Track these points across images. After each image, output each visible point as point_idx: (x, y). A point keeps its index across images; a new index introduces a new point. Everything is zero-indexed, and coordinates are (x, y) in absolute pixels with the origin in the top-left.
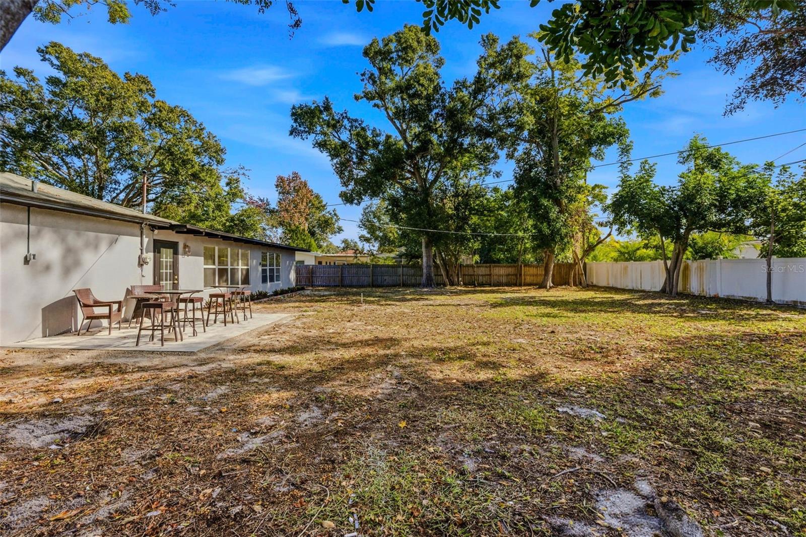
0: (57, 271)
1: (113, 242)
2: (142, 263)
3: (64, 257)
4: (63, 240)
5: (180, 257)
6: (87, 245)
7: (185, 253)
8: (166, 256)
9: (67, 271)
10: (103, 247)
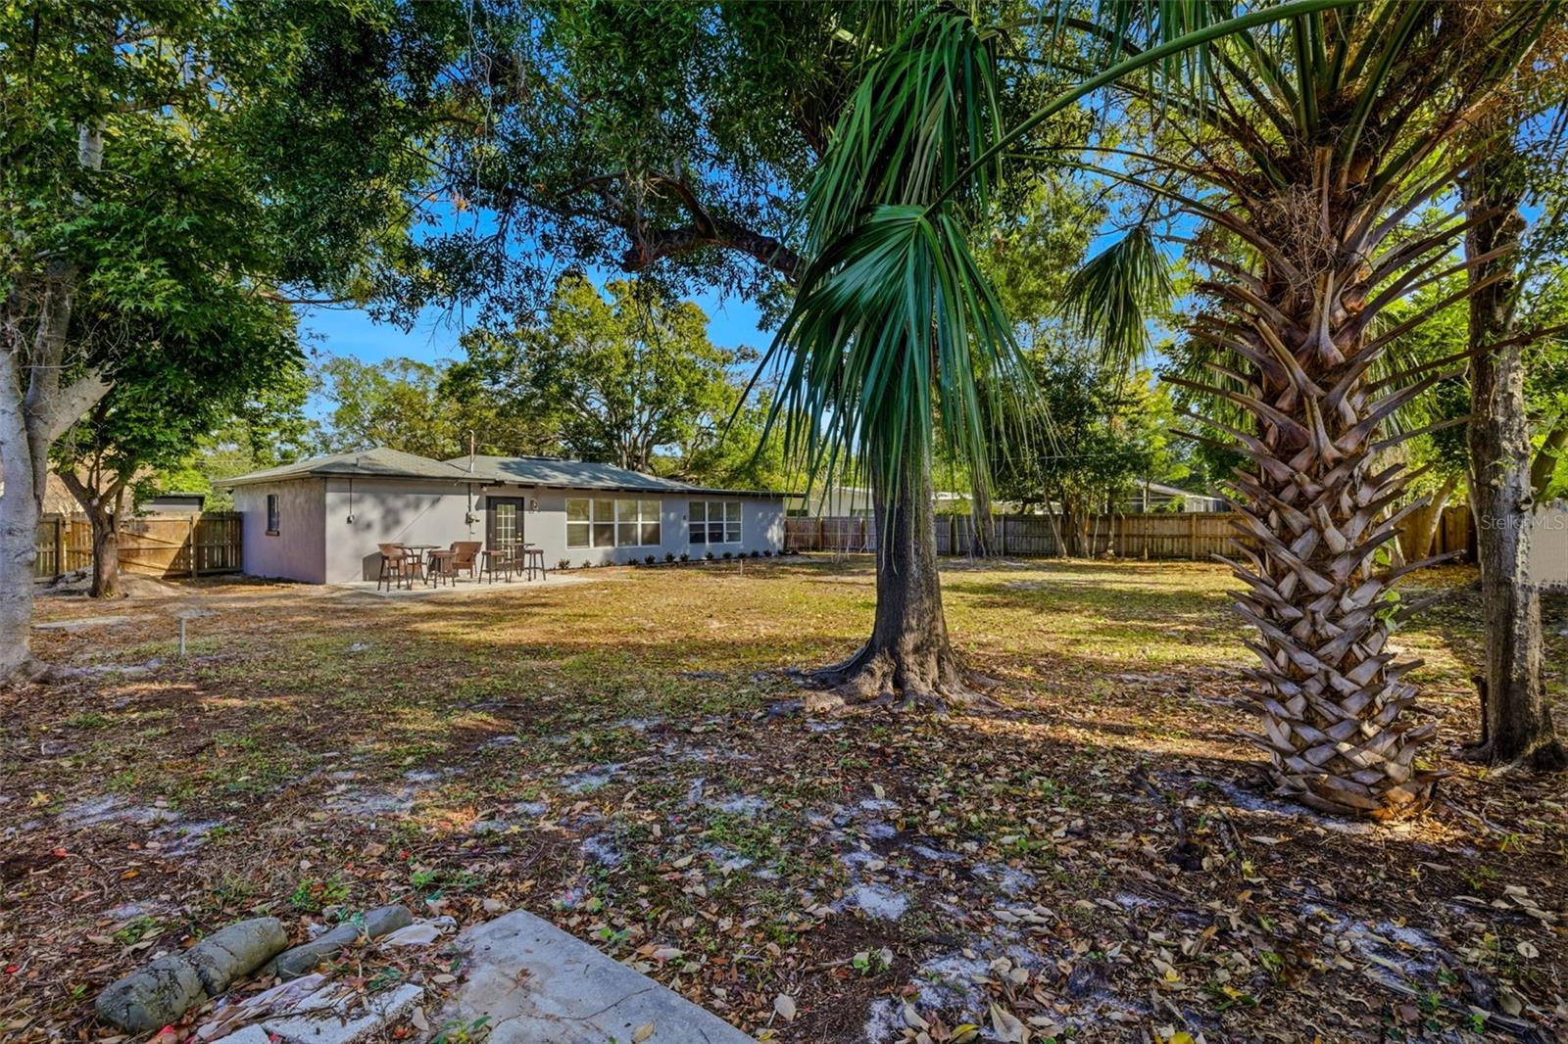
0: (377, 528)
1: (435, 502)
2: (469, 521)
3: (384, 517)
4: (383, 502)
5: (526, 513)
6: (407, 506)
7: (531, 509)
8: (506, 514)
9: (387, 529)
10: (425, 506)
